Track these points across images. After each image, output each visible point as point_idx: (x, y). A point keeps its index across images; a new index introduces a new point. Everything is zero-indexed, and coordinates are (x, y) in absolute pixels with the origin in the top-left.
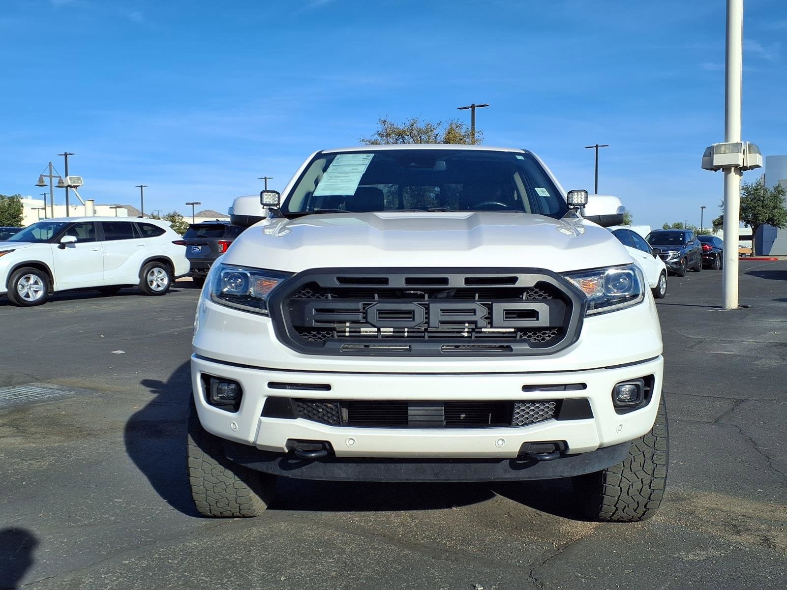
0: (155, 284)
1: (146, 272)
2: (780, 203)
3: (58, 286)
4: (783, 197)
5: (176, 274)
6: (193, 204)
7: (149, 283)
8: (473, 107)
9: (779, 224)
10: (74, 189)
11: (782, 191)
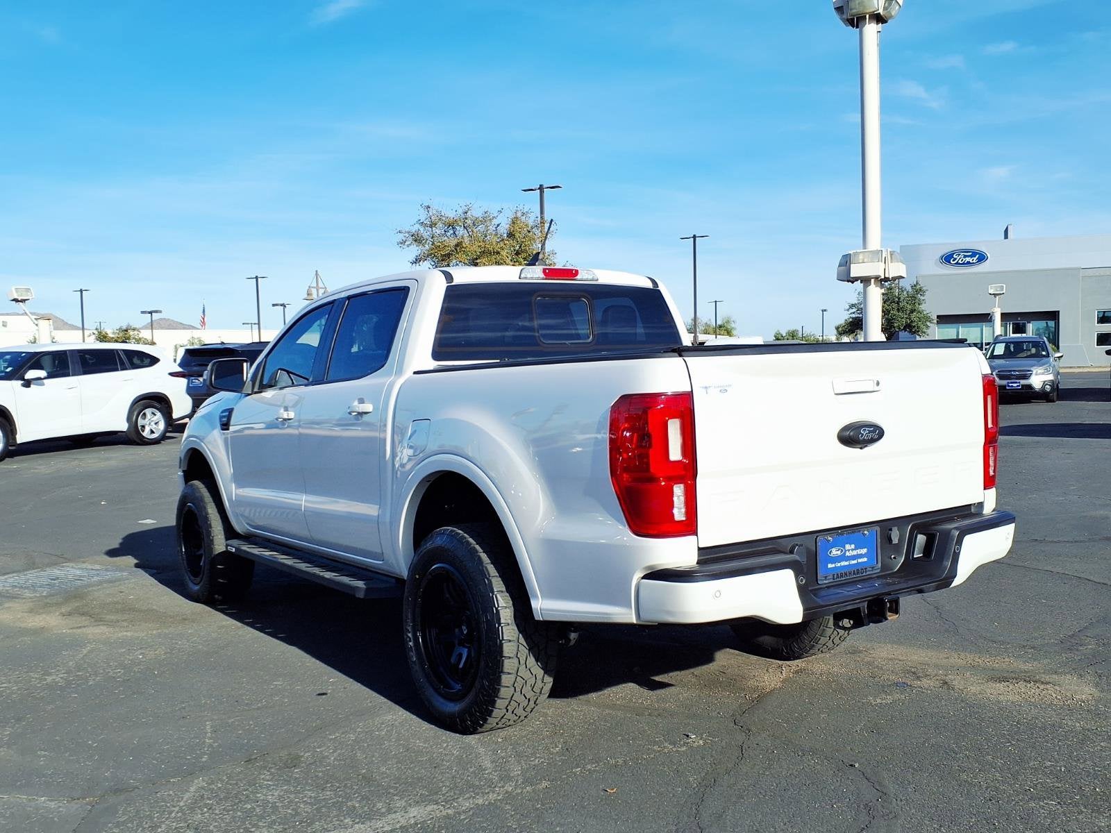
0: (147, 429)
1: (136, 413)
2: (919, 304)
3: (22, 437)
4: (922, 298)
5: (175, 416)
6: (151, 313)
7: (140, 428)
8: (541, 188)
9: (918, 331)
10: (21, 303)
11: (920, 290)
